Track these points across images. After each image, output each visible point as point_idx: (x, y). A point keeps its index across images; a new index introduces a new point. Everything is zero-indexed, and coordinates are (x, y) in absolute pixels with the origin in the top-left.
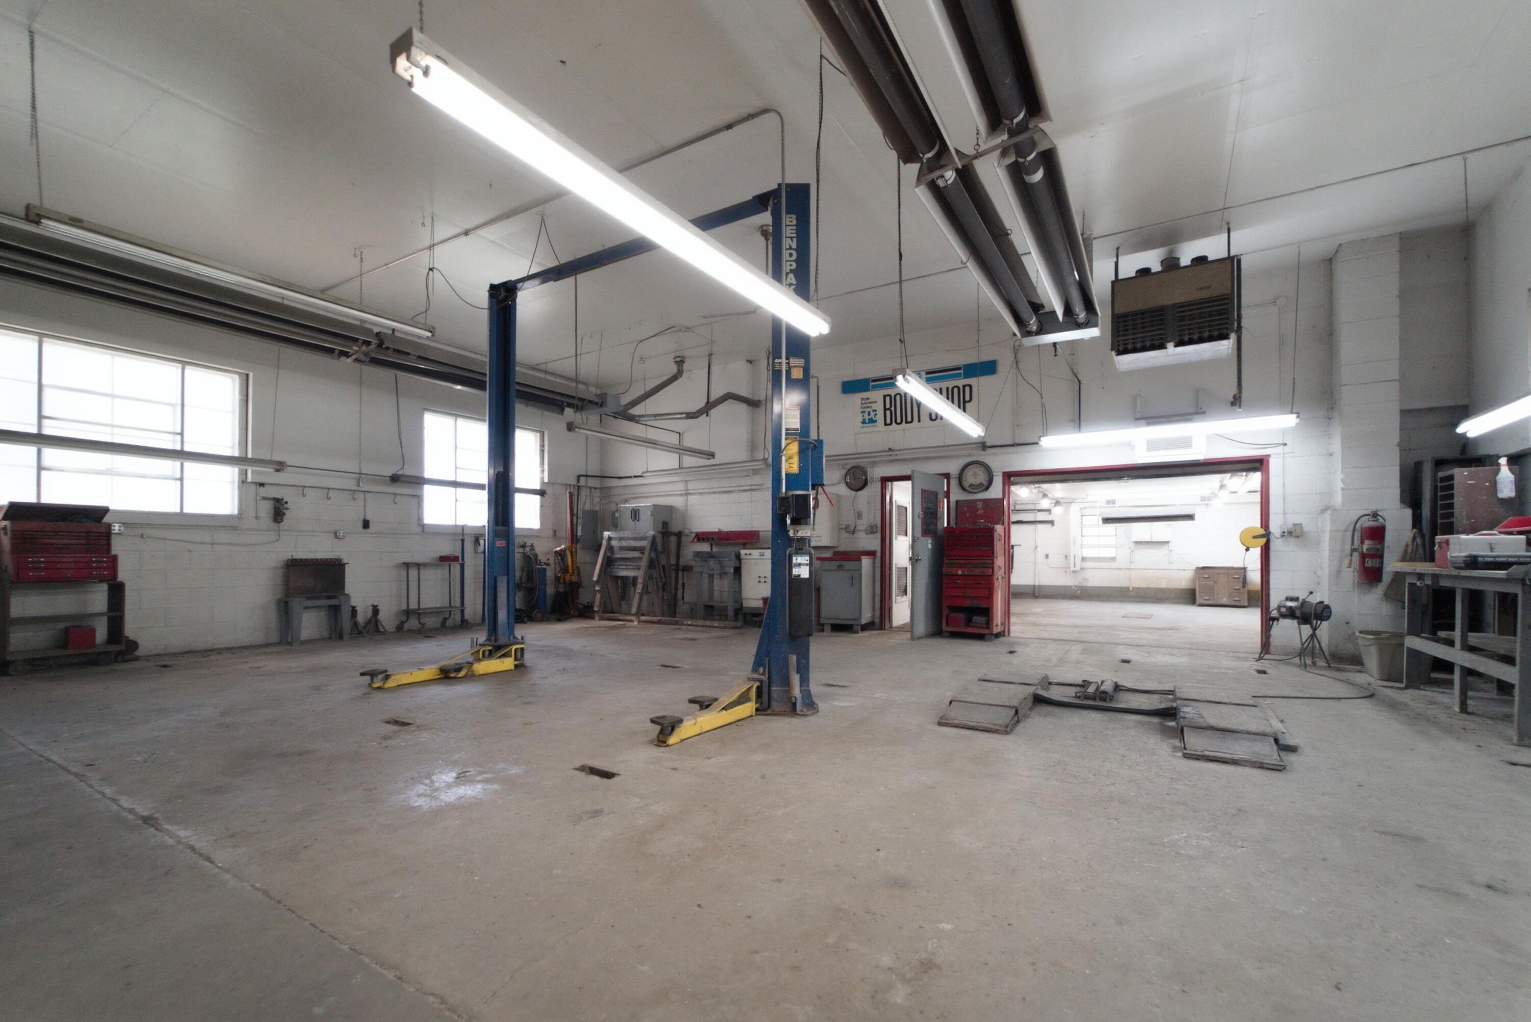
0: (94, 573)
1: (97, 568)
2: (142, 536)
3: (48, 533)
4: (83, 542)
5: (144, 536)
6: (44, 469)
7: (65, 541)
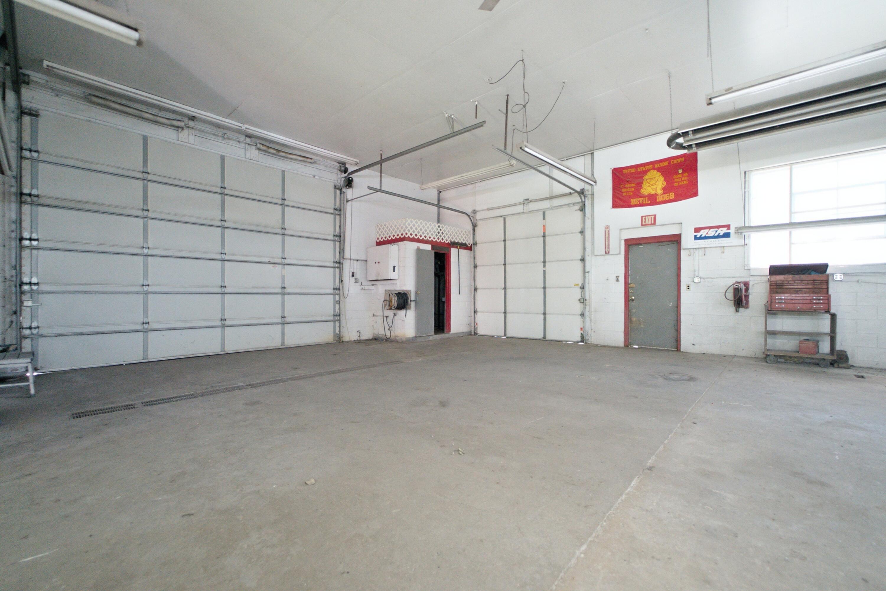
0: (814, 306)
1: (816, 303)
2: (858, 281)
3: (790, 282)
4: (810, 287)
5: (860, 281)
6: (793, 244)
7: (799, 287)
